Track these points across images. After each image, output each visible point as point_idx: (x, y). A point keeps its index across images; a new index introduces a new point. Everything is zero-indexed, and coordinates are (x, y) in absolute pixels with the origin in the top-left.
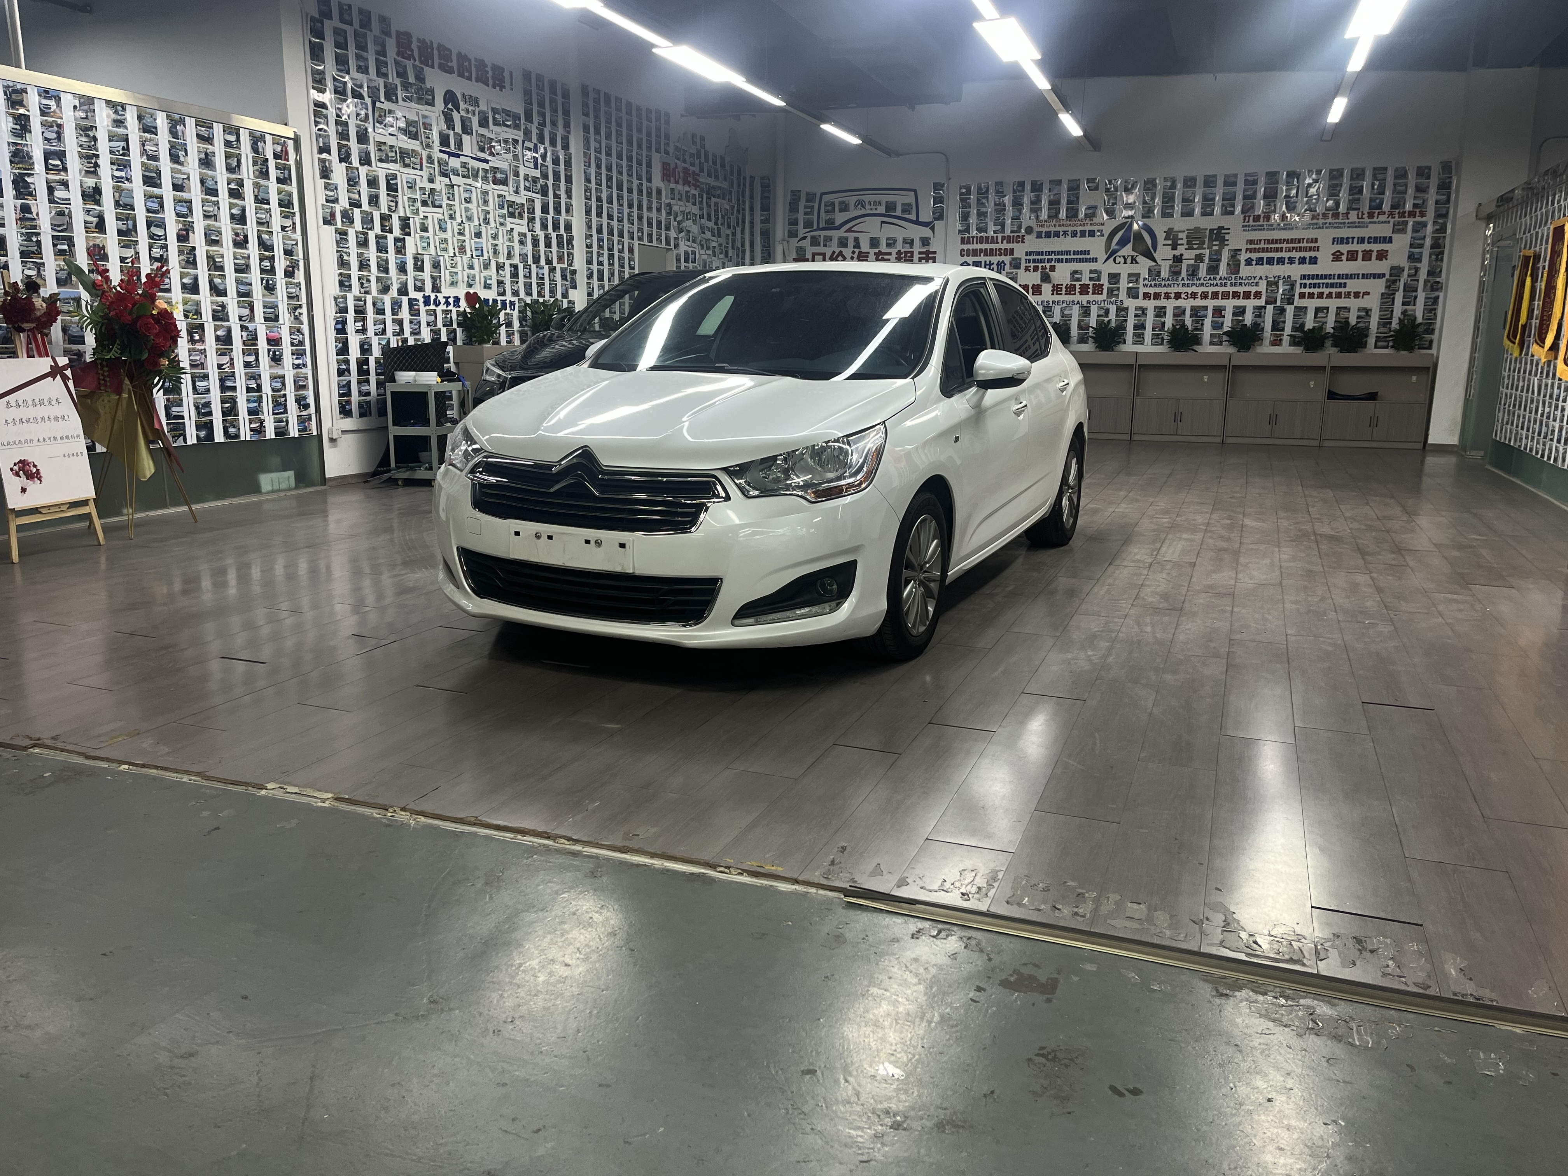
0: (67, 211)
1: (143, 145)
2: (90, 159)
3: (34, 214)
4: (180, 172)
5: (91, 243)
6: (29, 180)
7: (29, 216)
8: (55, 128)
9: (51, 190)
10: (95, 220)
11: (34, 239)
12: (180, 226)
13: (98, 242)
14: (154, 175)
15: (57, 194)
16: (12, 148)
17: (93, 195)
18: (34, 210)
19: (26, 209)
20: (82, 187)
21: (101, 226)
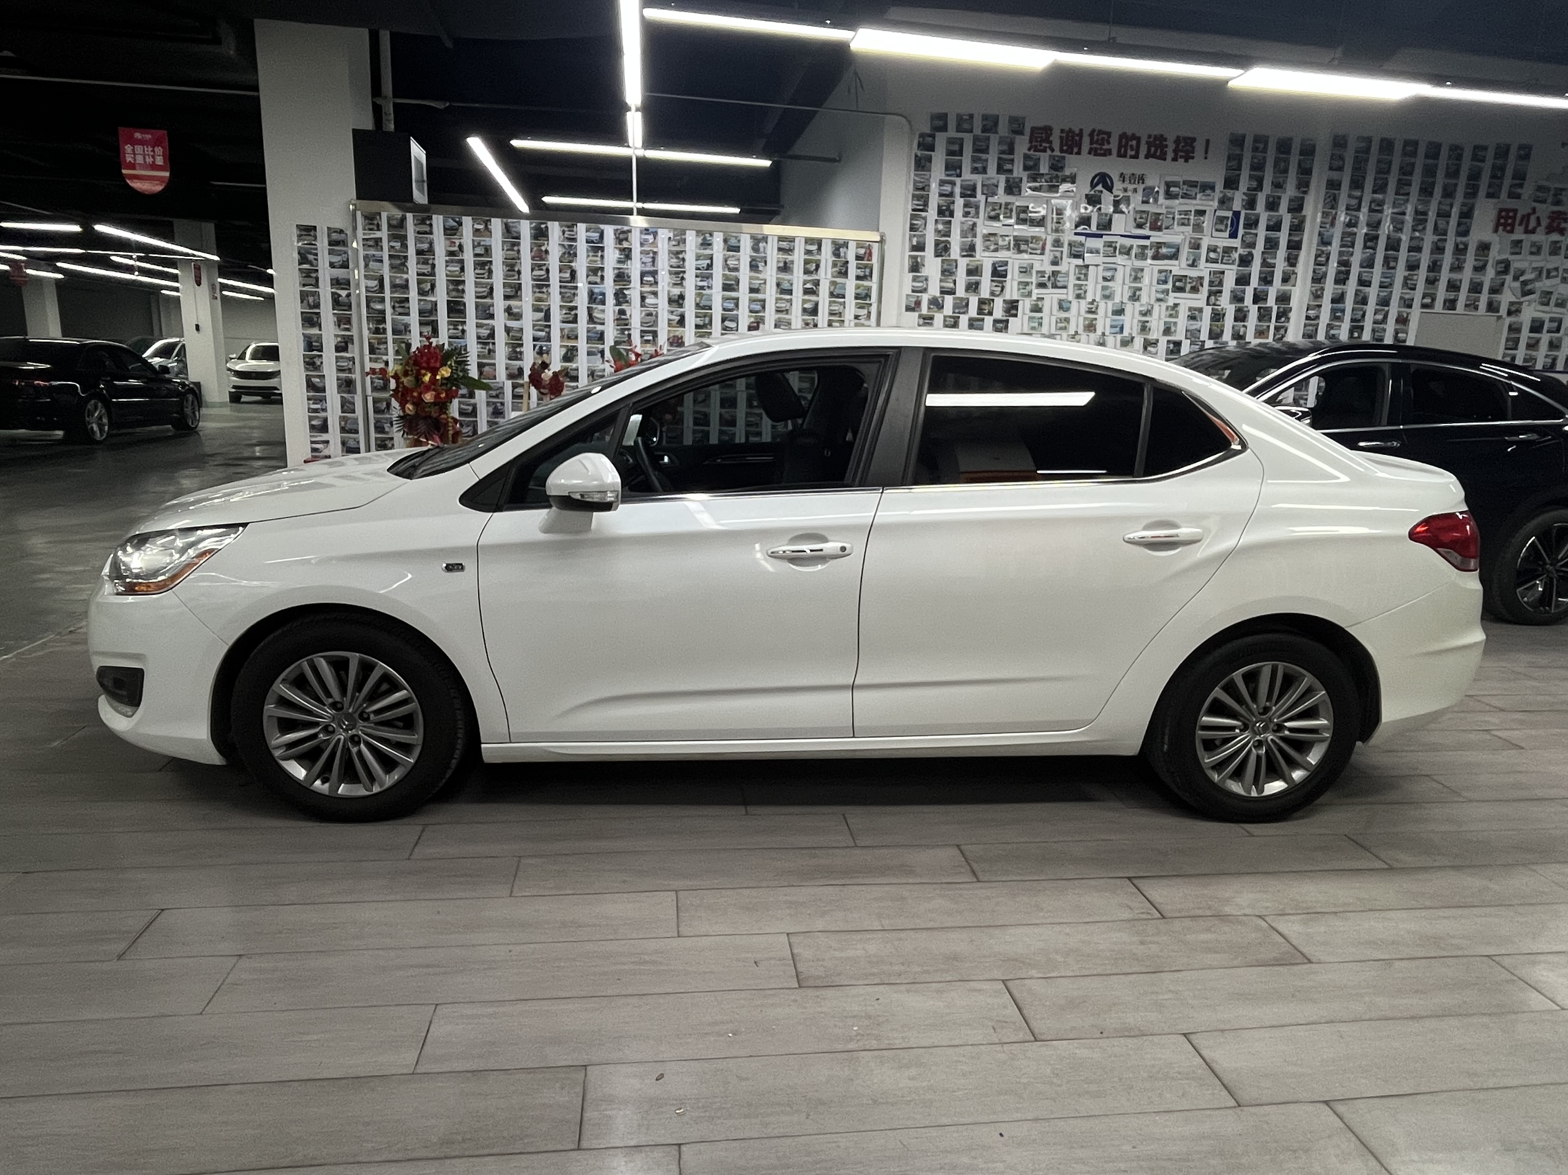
0: (654, 313)
1: (726, 261)
2: (678, 275)
3: (628, 316)
4: (758, 279)
5: (672, 335)
6: (626, 292)
7: (623, 317)
8: (651, 255)
9: (643, 298)
10: (678, 318)
11: (626, 332)
12: (752, 320)
13: (677, 334)
14: (733, 282)
15: (648, 301)
16: (616, 271)
17: (677, 301)
18: (628, 313)
19: (622, 312)
20: (669, 294)
21: (681, 322)
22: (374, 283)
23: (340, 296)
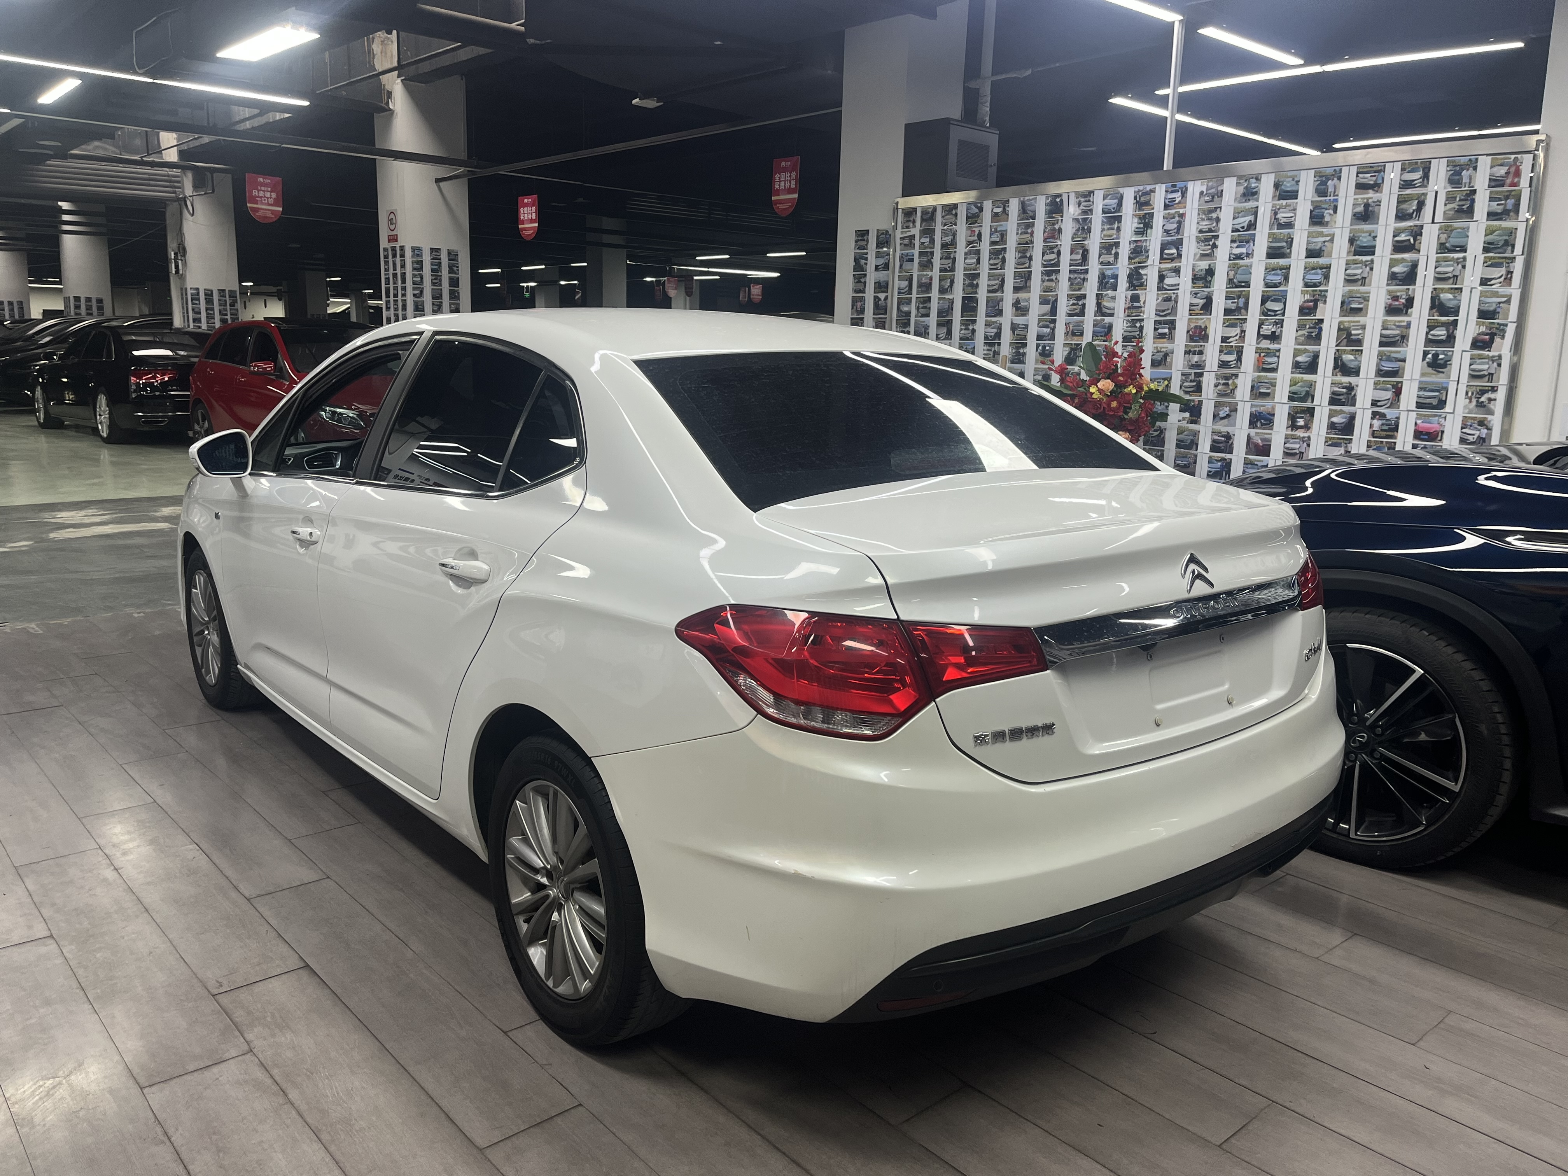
0: (1174, 296)
1: (1276, 214)
2: (1209, 241)
3: (1142, 303)
4: (1321, 234)
5: (1193, 325)
6: (1142, 272)
7: (1136, 304)
8: (1177, 219)
9: (1161, 278)
10: (1202, 302)
11: (1138, 325)
12: (1307, 297)
13: (1200, 323)
14: (1284, 244)
15: (1168, 281)
16: (1133, 246)
17: (1204, 278)
18: (1142, 299)
19: (1135, 298)
20: (1193, 270)
21: (1207, 307)
22: (905, 284)
23: (880, 299)
